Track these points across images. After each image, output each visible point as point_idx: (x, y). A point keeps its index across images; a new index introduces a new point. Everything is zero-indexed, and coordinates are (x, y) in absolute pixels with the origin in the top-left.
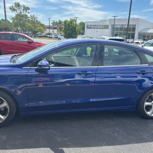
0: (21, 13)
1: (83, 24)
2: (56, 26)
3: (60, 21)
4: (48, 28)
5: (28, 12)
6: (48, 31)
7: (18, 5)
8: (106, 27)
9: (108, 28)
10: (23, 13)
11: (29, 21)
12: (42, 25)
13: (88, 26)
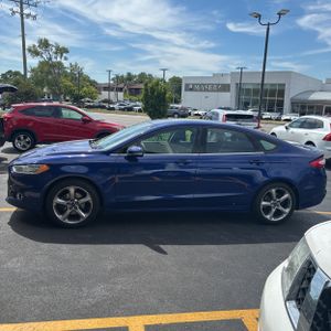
0: (50, 59)
1: (177, 81)
2: (121, 86)
3: (129, 74)
4: (105, 89)
5: (66, 59)
6: (105, 95)
7: (45, 44)
8: (225, 88)
9: (229, 90)
10: (54, 60)
11: (66, 75)
12: (93, 83)
13: (187, 85)
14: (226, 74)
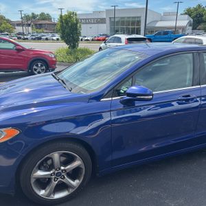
2: (29, 22)
3: (33, 14)
6: (19, 29)
8: (102, 21)
9: (105, 23)
14: (102, 12)
